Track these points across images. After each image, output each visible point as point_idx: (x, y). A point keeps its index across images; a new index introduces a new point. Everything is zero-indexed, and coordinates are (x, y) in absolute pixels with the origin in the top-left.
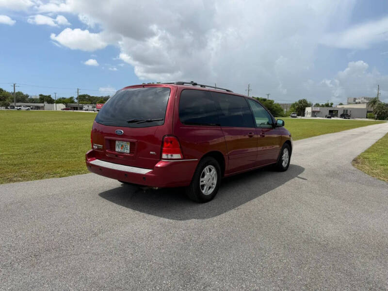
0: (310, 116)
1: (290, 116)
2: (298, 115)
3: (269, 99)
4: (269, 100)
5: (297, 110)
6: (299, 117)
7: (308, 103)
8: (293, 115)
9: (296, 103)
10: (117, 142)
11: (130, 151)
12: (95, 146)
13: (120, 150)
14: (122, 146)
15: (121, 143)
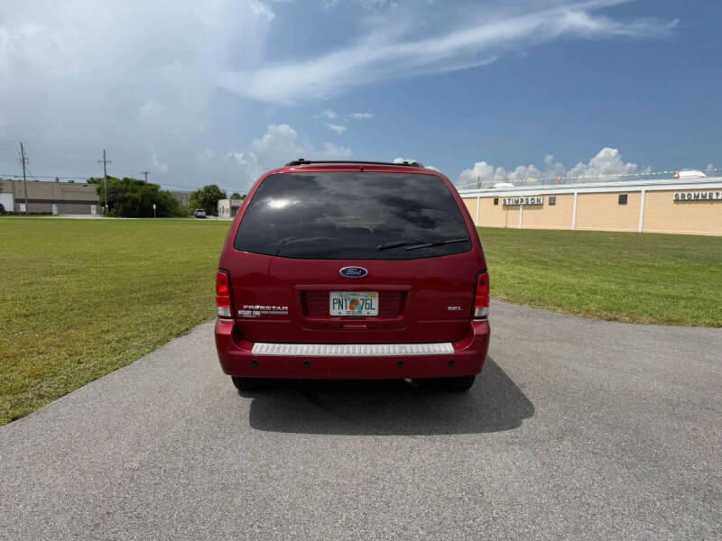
0: (228, 215)
1: (192, 214)
2: (207, 214)
3: (149, 182)
4: (150, 185)
5: (203, 203)
6: (211, 218)
7: (222, 192)
8: (199, 214)
9: (199, 192)
10: (334, 296)
11: (380, 310)
12: (248, 312)
13: (344, 312)
14: (354, 302)
15: (350, 296)
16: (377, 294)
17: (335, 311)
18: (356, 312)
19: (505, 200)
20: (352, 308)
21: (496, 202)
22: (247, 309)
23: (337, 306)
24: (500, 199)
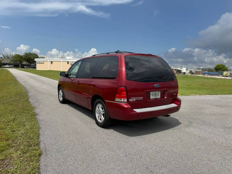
10: (151, 93)
11: (161, 96)
12: (132, 100)
13: (153, 98)
14: (156, 94)
15: (155, 92)
16: (160, 92)
17: (152, 97)
18: (156, 97)
19: (71, 63)
20: (155, 96)
21: (68, 63)
22: (132, 99)
23: (152, 96)
24: (69, 62)
